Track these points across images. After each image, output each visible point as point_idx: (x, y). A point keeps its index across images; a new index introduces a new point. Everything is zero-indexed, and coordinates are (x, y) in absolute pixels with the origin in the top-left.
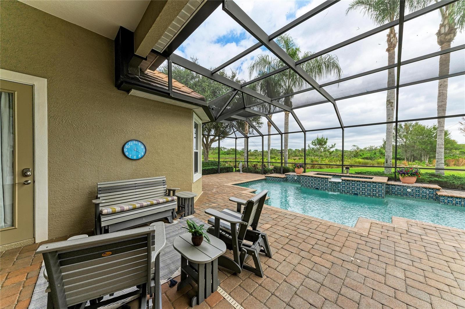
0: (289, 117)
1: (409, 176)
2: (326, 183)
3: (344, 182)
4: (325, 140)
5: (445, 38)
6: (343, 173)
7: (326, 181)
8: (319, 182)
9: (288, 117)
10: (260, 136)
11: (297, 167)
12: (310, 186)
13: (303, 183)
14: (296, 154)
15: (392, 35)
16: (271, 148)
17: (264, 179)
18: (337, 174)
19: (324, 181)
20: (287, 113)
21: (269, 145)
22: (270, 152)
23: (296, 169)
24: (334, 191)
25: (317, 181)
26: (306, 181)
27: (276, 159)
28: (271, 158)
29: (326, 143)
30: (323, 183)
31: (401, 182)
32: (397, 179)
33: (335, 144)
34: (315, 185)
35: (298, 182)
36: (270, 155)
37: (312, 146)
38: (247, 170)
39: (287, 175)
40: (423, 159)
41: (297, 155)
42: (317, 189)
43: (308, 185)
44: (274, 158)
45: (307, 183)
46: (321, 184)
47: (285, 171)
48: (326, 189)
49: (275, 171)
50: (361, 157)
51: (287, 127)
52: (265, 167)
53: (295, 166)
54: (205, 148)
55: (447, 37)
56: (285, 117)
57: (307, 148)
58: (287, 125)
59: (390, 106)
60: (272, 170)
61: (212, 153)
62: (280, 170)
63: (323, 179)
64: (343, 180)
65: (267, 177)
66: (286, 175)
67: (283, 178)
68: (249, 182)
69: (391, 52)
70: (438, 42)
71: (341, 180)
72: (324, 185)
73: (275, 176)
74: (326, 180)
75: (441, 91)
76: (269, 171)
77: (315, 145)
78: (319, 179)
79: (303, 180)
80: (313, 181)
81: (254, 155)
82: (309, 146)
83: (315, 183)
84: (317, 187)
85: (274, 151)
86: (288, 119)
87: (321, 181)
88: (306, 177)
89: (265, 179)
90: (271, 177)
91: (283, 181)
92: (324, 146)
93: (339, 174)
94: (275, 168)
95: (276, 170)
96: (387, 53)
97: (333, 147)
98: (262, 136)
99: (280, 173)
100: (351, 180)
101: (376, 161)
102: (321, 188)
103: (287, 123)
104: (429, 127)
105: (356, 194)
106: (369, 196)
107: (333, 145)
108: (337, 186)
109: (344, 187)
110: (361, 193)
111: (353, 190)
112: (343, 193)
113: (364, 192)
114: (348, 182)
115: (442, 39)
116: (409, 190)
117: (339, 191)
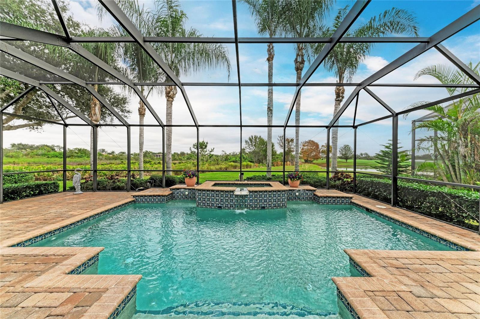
0: (173, 105)
1: (295, 179)
2: (231, 198)
3: (251, 194)
5: (299, 66)
7: (231, 195)
8: (222, 198)
9: (171, 106)
10: (124, 125)
11: (189, 176)
12: (210, 205)
13: (200, 201)
14: (175, 157)
16: (144, 150)
17: (130, 202)
19: (229, 196)
20: (170, 100)
21: (141, 144)
22: (144, 155)
23: (187, 180)
24: (241, 208)
25: (220, 196)
26: (204, 197)
27: (152, 163)
28: (145, 162)
29: (206, 146)
30: (227, 198)
31: (289, 186)
34: (217, 203)
35: (190, 198)
36: (142, 159)
37: (193, 150)
39: (173, 189)
41: (176, 159)
42: (220, 207)
43: (207, 204)
44: (149, 162)
45: (206, 200)
46: (224, 201)
47: (170, 183)
48: (231, 207)
49: (151, 184)
51: (170, 119)
52: (134, 178)
53: (184, 175)
55: (300, 65)
56: (167, 104)
58: (169, 117)
59: (270, 112)
60: (146, 182)
62: (161, 181)
63: (227, 193)
64: (250, 192)
65: (137, 198)
66: (171, 189)
67: (166, 196)
69: (270, 62)
70: (295, 67)
71: (248, 192)
72: (229, 201)
73: (152, 194)
74: (232, 193)
75: (298, 108)
76: (141, 183)
78: (222, 193)
79: (200, 197)
80: (214, 196)
81: (119, 158)
83: (216, 199)
84: (220, 205)
85: (149, 154)
86: (171, 108)
87: (224, 196)
88: (204, 192)
89: (134, 201)
90: (145, 196)
91: (166, 201)
92: (205, 150)
94: (152, 179)
95: (155, 183)
97: (212, 151)
98: (128, 126)
99: (160, 186)
102: (224, 205)
103: (170, 114)
105: (263, 208)
106: (275, 208)
107: (213, 149)
108: (244, 201)
109: (252, 200)
110: (268, 205)
111: (261, 203)
112: (251, 208)
113: (270, 203)
114: (256, 194)
115: (298, 66)
116: (297, 194)
117: (246, 207)
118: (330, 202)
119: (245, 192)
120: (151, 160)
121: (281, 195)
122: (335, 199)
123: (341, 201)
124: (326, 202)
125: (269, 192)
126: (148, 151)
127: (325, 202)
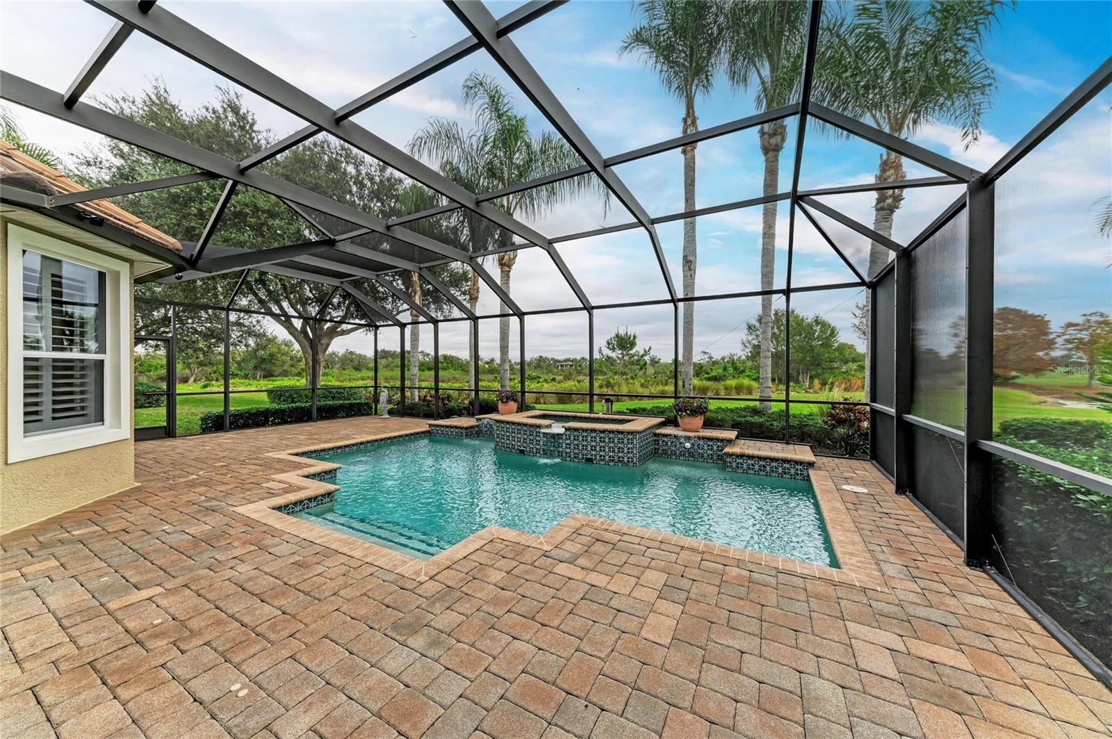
1: (689, 415)
2: (538, 438)
3: (568, 433)
4: (632, 338)
5: (769, 143)
6: (591, 410)
8: (526, 437)
9: (508, 280)
12: (511, 446)
13: (498, 440)
15: (689, 121)
17: (423, 432)
18: (578, 414)
19: (535, 434)
24: (551, 456)
25: (522, 432)
26: (503, 433)
29: (633, 344)
30: (532, 437)
32: (673, 422)
33: (650, 349)
34: (519, 443)
37: (607, 352)
38: (404, 410)
39: (480, 419)
40: (801, 380)
43: (507, 444)
44: (535, 379)
45: (505, 438)
46: (528, 441)
48: (537, 452)
50: (706, 376)
53: (496, 397)
54: (310, 350)
55: (771, 141)
57: (596, 355)
59: (687, 268)
61: (386, 366)
63: (531, 429)
64: (566, 429)
65: (433, 428)
66: (477, 419)
67: (468, 428)
68: (368, 442)
69: (689, 155)
71: (564, 430)
72: (535, 442)
74: (538, 430)
77: (613, 349)
78: (526, 428)
79: (498, 432)
80: (515, 432)
82: (600, 351)
83: (518, 438)
84: (522, 448)
85: (545, 362)
86: (507, 284)
87: (528, 433)
88: (503, 425)
89: (429, 432)
90: (441, 426)
91: (466, 436)
92: (630, 352)
93: (583, 415)
96: (683, 156)
97: (646, 353)
100: (580, 429)
101: (722, 383)
102: (528, 449)
104: (810, 320)
105: (590, 460)
106: (612, 464)
107: (647, 349)
108: (556, 444)
109: (569, 444)
110: (598, 457)
111: (585, 452)
112: (568, 459)
113: (602, 453)
114: (576, 433)
115: (766, 144)
116: (688, 445)
117: (560, 455)
118: (753, 469)
119: (558, 428)
120: (539, 375)
121: (626, 441)
122: (764, 463)
123: (780, 470)
124: (742, 468)
125: (601, 431)
126: (544, 356)
127: (738, 467)
